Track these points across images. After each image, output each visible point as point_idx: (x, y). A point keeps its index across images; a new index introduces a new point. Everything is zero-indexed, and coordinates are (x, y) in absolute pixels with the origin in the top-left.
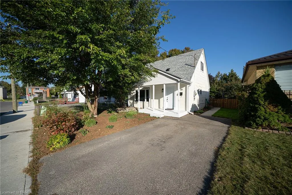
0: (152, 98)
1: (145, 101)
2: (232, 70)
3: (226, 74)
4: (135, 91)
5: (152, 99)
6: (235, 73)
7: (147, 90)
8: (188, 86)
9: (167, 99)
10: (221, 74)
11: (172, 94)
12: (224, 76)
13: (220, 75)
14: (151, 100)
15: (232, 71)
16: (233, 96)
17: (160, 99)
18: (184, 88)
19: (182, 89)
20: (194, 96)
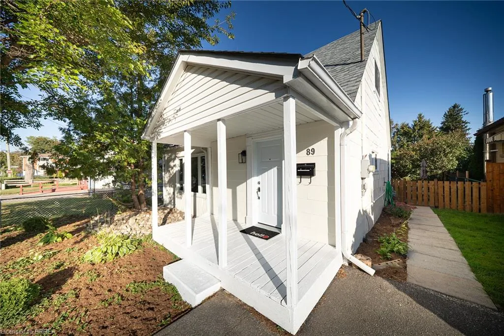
0: (216, 184)
1: (198, 192)
2: (420, 115)
3: (406, 123)
4: (177, 162)
5: (217, 186)
6: (429, 122)
7: (201, 157)
8: (339, 132)
9: (259, 189)
10: (397, 125)
11: (275, 169)
12: (403, 128)
13: (394, 127)
14: (212, 189)
15: (420, 117)
16: (440, 172)
17: (238, 188)
18: (321, 146)
19: (313, 150)
20: (362, 179)
